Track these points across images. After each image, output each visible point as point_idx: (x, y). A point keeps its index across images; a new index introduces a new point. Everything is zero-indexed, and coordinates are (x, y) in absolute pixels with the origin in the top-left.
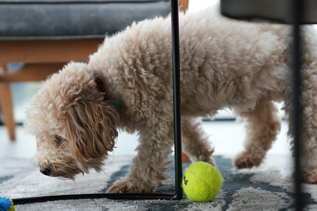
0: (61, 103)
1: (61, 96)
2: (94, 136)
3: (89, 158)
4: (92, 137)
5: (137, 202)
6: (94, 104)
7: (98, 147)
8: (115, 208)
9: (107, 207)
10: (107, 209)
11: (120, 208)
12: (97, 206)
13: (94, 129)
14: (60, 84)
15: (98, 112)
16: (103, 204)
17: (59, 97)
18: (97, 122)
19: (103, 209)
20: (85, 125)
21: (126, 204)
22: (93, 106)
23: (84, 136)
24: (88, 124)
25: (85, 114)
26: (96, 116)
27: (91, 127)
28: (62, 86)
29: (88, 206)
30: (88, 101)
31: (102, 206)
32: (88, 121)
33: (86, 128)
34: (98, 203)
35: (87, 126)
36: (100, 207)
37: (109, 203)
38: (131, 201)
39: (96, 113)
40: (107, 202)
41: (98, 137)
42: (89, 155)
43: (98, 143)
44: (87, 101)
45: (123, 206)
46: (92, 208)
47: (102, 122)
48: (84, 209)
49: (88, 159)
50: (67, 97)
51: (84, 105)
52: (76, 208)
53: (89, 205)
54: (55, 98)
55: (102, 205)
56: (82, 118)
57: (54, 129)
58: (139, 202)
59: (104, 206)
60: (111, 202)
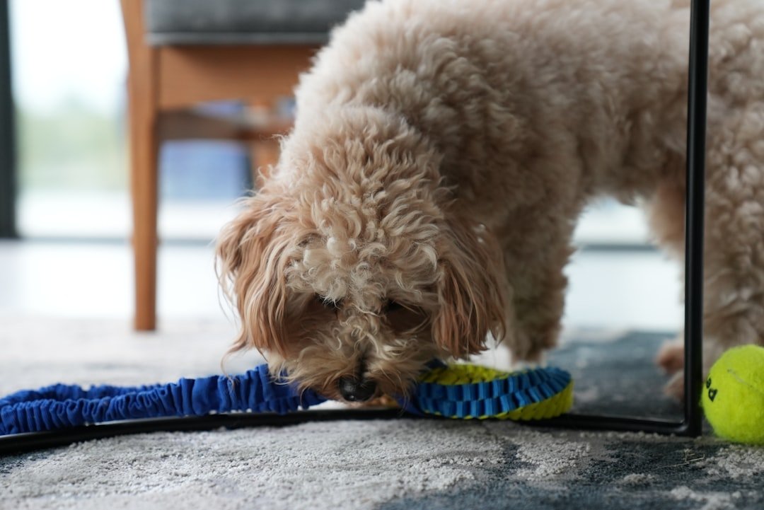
5: (586, 436)
8: (535, 446)
9: (515, 443)
10: (515, 448)
11: (548, 445)
12: (490, 439)
16: (505, 435)
19: (505, 447)
21: (561, 437)
31: (503, 439)
36: (499, 442)
38: (573, 433)
40: (514, 432)
45: (553, 443)
46: (481, 442)
58: (593, 435)
59: (507, 441)
60: (523, 430)
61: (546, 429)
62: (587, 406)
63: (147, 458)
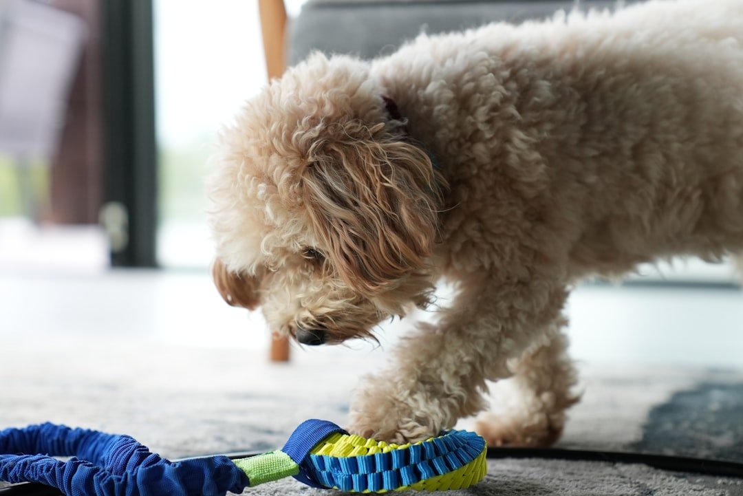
0: (283, 171)
1: (279, 154)
2: (379, 224)
3: (382, 282)
4: (375, 227)
5: (724, 483)
6: (362, 144)
7: (393, 247)
8: (671, 491)
9: (650, 488)
10: (651, 492)
11: (684, 491)
12: (624, 483)
13: (374, 206)
14: (268, 123)
15: (374, 161)
16: (640, 479)
17: (274, 158)
18: (378, 185)
19: (641, 491)
20: (350, 203)
21: (698, 483)
22: (361, 151)
23: (353, 229)
24: (359, 199)
25: (344, 173)
26: (373, 172)
27: (366, 202)
28: (274, 127)
29: (603, 480)
30: (345, 140)
31: (638, 483)
32: (355, 190)
33: (355, 208)
34: (627, 475)
35: (356, 204)
36: (634, 485)
37: (654, 476)
38: (709, 479)
39: (372, 165)
40: (648, 475)
41: (389, 225)
42: (378, 274)
43: (390, 238)
44: (343, 141)
45: (690, 489)
46: (615, 485)
47: (391, 183)
48: (594, 485)
49: (377, 285)
50: (292, 151)
51: (337, 152)
52: (576, 480)
53: (607, 478)
54: (267, 165)
55: (637, 481)
56: (339, 186)
57: (295, 237)
58: (731, 482)
59: (643, 484)
60: (658, 474)
61: (681, 474)
62: (722, 451)
63: (288, 490)
